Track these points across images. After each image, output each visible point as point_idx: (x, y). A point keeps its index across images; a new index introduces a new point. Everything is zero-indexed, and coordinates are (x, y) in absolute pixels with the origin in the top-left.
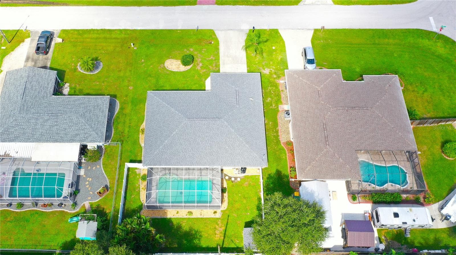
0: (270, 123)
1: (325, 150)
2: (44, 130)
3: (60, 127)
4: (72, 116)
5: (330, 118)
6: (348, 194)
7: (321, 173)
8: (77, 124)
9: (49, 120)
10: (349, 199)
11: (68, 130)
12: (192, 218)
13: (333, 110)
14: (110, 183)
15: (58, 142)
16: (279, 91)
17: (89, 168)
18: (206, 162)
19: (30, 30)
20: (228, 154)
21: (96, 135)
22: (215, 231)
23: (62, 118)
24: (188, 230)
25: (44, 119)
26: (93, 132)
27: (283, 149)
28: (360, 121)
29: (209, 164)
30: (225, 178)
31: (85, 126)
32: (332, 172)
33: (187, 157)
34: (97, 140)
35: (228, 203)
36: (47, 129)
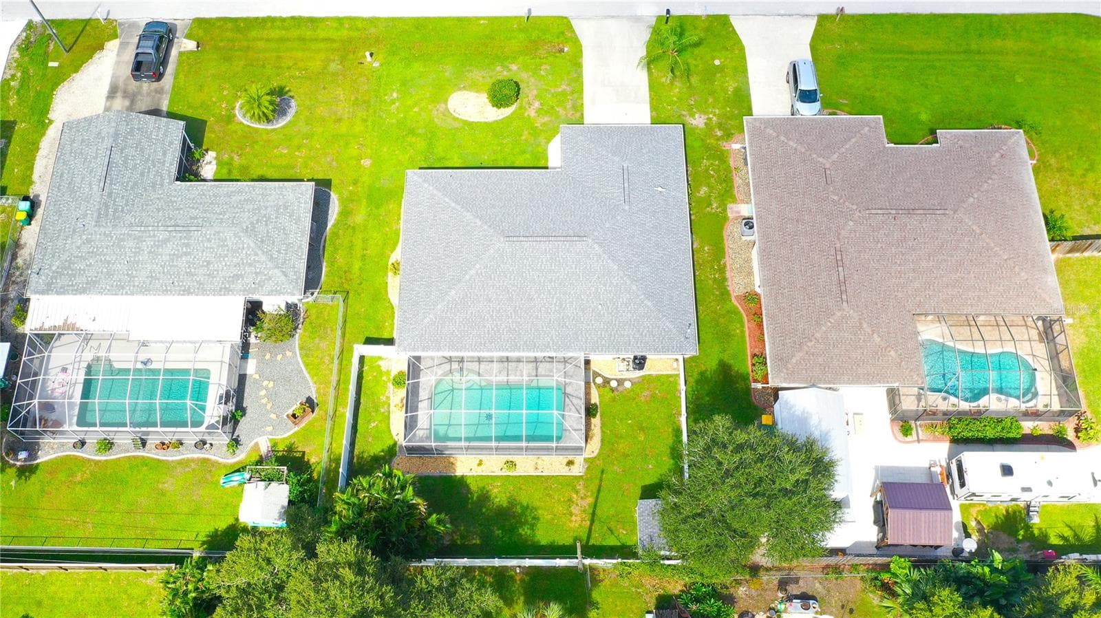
0: (706, 248)
1: (838, 314)
2: (157, 264)
3: (195, 257)
4: (223, 233)
5: (852, 235)
6: (892, 420)
7: (827, 370)
8: (236, 251)
9: (168, 240)
10: (893, 432)
11: (216, 266)
12: (516, 476)
13: (859, 217)
14: (318, 391)
15: (192, 293)
16: (728, 170)
17: (268, 356)
18: (549, 344)
19: (116, 21)
20: (602, 325)
21: (283, 278)
22: (570, 507)
23: (201, 235)
24: (505, 504)
25: (157, 239)
26: (276, 271)
27: (736, 312)
28: (925, 243)
29: (555, 347)
30: (594, 381)
31: (256, 254)
32: (854, 367)
33: (503, 330)
34: (284, 288)
35: (602, 441)
36: (165, 264)
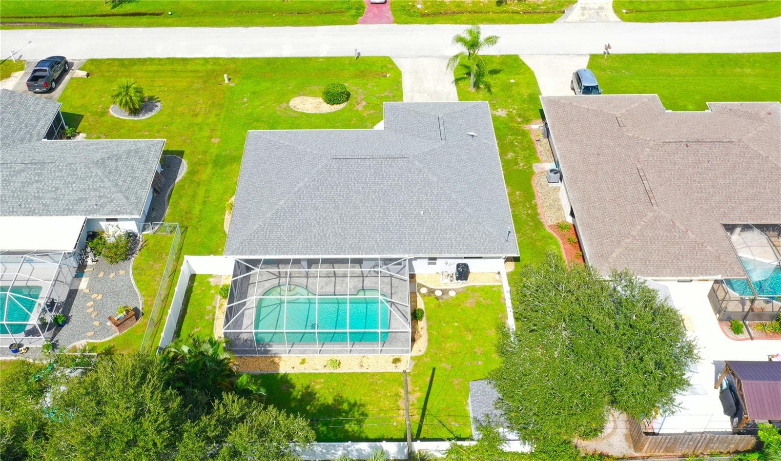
0: (517, 193)
1: (651, 214)
2: (9, 190)
3: (45, 184)
4: (75, 164)
5: (651, 159)
6: (720, 320)
7: (648, 263)
8: (84, 179)
9: (23, 171)
10: (724, 331)
11: (63, 191)
12: (340, 374)
13: (654, 144)
14: (144, 304)
15: (36, 214)
16: (530, 142)
17: (101, 275)
18: (373, 247)
19: (25, 61)
20: (425, 229)
21: (124, 200)
22: (397, 401)
23: (54, 166)
24: (330, 401)
25: (13, 170)
26: (119, 194)
27: (551, 237)
28: (718, 165)
29: (379, 250)
30: (419, 291)
31: (102, 181)
32: (674, 261)
33: (329, 235)
34: (124, 209)
35: (429, 340)
36: (16, 190)
